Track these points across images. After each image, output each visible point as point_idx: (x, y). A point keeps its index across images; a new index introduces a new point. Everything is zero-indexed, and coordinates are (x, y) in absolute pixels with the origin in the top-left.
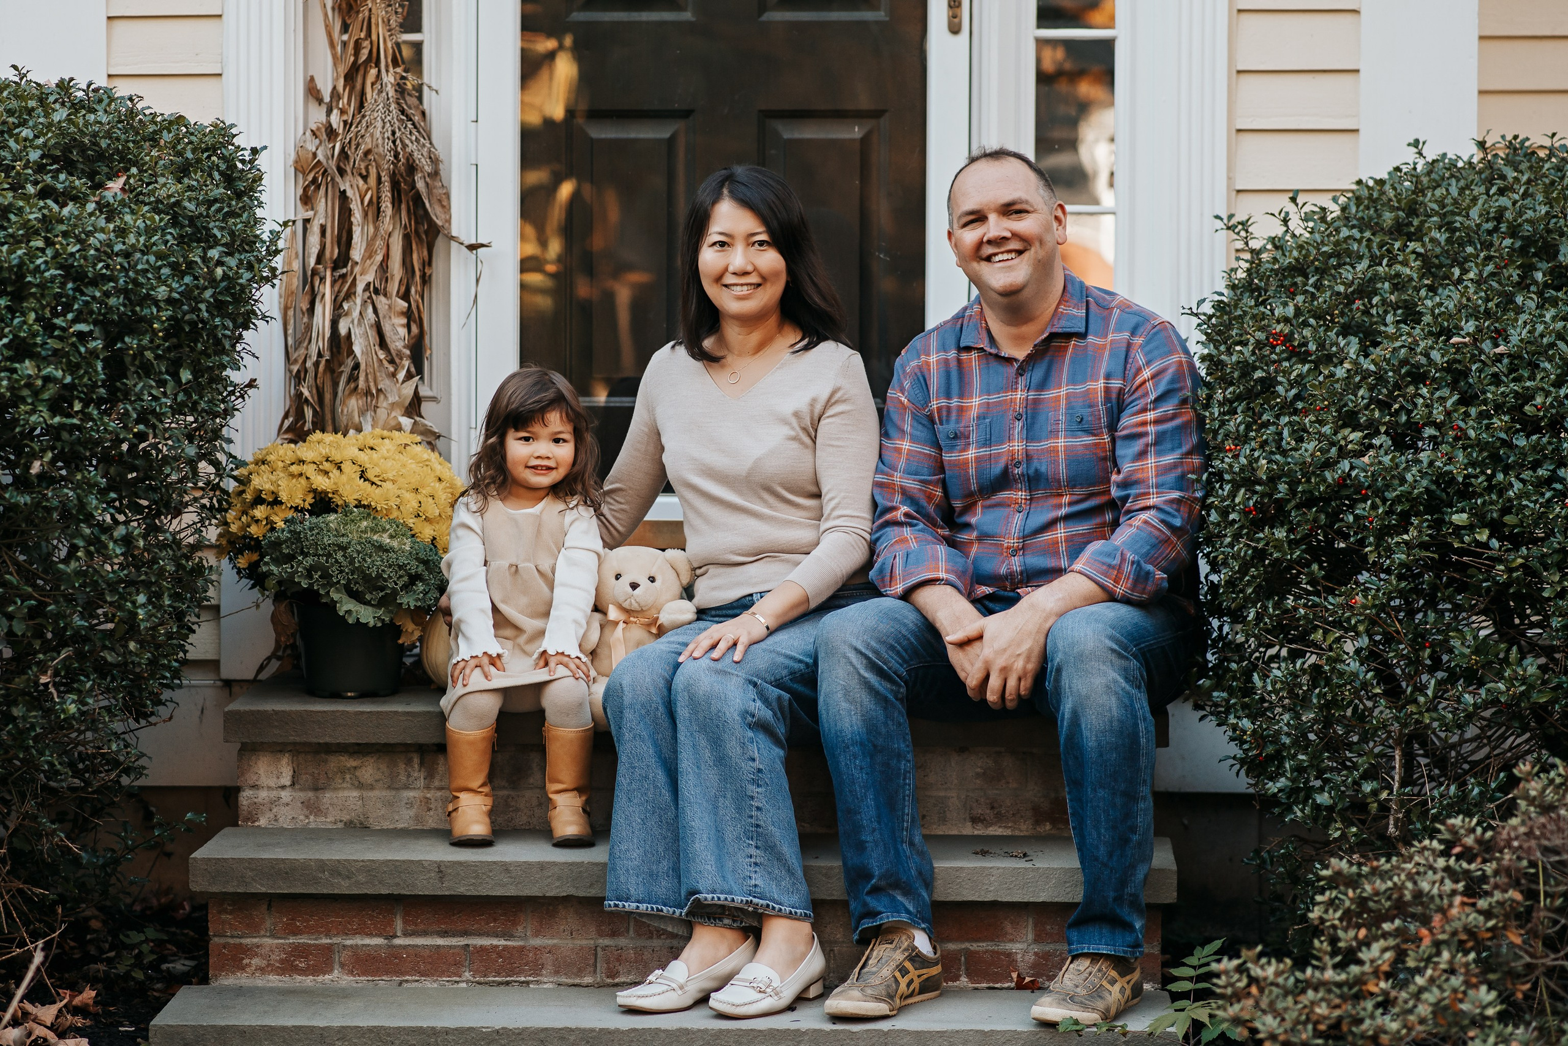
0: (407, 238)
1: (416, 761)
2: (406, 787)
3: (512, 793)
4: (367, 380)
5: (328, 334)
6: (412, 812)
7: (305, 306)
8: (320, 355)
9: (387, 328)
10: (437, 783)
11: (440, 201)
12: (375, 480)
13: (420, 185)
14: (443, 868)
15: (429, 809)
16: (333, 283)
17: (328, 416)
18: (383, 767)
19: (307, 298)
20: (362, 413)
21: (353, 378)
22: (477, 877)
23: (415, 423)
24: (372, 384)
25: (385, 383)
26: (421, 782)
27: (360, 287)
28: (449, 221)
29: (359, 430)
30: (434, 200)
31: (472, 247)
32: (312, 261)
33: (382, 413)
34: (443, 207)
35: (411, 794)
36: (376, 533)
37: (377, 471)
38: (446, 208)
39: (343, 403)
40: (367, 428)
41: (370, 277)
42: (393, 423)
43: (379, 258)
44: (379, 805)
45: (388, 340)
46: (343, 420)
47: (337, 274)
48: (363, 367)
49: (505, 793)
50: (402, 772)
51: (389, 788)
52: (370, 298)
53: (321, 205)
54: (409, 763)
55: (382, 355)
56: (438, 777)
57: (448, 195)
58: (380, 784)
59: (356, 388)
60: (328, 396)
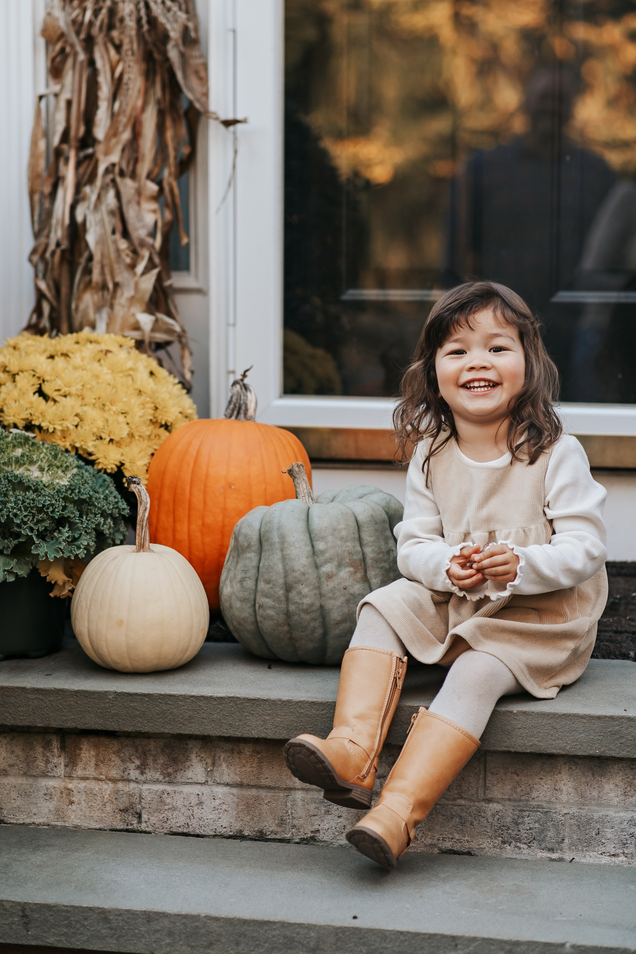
0: (161, 114)
1: (55, 744)
2: (45, 775)
3: (169, 788)
4: (102, 273)
5: (67, 221)
6: (51, 805)
7: (47, 189)
8: (58, 245)
9: (131, 213)
10: (79, 772)
11: (197, 72)
12: (54, 395)
13: (173, 54)
14: (28, 912)
15: (72, 803)
16: (78, 164)
17: (64, 313)
18: (18, 751)
19: (50, 181)
20: (98, 309)
21: (88, 271)
22: (69, 926)
23: (157, 321)
24: (108, 278)
25: (123, 276)
26: (61, 770)
27: (101, 169)
28: (206, 94)
29: (93, 327)
30: (190, 72)
31: (228, 123)
32: (56, 140)
33: (120, 311)
34: (200, 79)
35: (51, 783)
36: (21, 465)
37: (59, 383)
38: (204, 80)
39: (79, 299)
40: (101, 326)
41: (115, 158)
42: (131, 321)
43: (126, 135)
44: (14, 795)
45: (131, 228)
46: (77, 319)
47: (82, 154)
48: (97, 257)
49: (160, 787)
50: (40, 757)
51: (25, 774)
52: (113, 181)
53: (69, 77)
54: (47, 746)
55: (123, 245)
56: (81, 765)
57: (205, 66)
58: (15, 770)
59: (90, 282)
60: (64, 290)
